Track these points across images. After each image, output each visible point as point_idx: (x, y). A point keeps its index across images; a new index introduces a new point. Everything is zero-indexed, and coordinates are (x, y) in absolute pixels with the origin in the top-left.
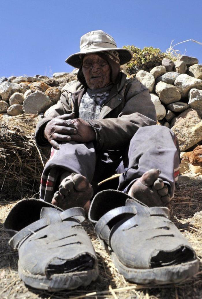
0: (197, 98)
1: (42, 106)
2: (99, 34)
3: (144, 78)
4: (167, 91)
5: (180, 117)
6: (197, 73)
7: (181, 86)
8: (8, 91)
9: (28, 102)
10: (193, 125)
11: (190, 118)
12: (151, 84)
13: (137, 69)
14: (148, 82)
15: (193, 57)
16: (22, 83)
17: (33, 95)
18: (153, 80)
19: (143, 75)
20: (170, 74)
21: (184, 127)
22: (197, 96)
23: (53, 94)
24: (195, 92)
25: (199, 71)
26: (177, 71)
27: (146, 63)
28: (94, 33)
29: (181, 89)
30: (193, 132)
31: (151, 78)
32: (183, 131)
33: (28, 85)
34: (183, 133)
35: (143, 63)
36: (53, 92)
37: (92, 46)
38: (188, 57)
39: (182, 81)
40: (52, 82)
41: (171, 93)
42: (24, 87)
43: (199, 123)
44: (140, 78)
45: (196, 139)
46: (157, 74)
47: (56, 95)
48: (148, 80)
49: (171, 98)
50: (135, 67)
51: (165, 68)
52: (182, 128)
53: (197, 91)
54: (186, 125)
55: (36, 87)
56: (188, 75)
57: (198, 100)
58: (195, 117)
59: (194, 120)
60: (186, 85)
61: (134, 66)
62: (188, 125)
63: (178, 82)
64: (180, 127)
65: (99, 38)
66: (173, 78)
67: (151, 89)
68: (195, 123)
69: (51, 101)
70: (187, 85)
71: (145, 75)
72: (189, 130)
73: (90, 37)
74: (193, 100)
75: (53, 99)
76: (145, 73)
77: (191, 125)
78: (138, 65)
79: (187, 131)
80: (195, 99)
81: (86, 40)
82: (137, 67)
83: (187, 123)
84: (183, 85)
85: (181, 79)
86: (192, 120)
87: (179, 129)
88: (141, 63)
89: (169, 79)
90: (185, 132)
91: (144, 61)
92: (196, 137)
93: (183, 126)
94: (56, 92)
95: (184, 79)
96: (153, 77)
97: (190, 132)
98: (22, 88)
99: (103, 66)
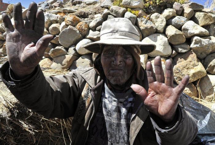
0: (199, 45)
1: (74, 39)
2: (125, 23)
3: (157, 20)
4: (175, 36)
5: (182, 58)
6: (202, 21)
7: (187, 32)
8: (48, 22)
9: (63, 35)
10: (192, 68)
11: (191, 62)
12: (163, 27)
13: (152, 8)
14: (161, 25)
15: (200, 4)
16: (58, 15)
17: (66, 30)
18: (164, 23)
19: (157, 17)
20: (180, 18)
21: (184, 69)
22: (199, 44)
23: (82, 30)
24: (198, 40)
25: (204, 20)
26: (186, 17)
27: (160, 4)
28: (119, 20)
29: (187, 34)
30: (191, 74)
31: (163, 21)
32: (184, 72)
33: (63, 17)
34: (183, 73)
35: (157, 4)
36: (82, 27)
37: (117, 35)
38: (196, 4)
39: (189, 28)
40: (83, 14)
41: (179, 38)
42: (60, 19)
43: (197, 66)
44: (154, 20)
45: (192, 80)
46: (168, 18)
47: (85, 30)
48: (161, 23)
49: (178, 42)
50: (151, 7)
51: (175, 11)
52: (183, 69)
53: (200, 40)
54: (187, 67)
55: (69, 21)
56: (194, 23)
57: (199, 47)
58: (194, 60)
59: (193, 64)
60: (191, 32)
61: (150, 5)
62: (188, 68)
63: (186, 28)
64: (182, 68)
65: (126, 27)
66: (181, 23)
67: (162, 31)
68: (194, 66)
69: (81, 35)
70: (193, 32)
71: (159, 17)
72: (189, 72)
73: (114, 23)
74: (195, 46)
75: (83, 34)
76: (158, 16)
77: (191, 67)
78: (153, 5)
79: (187, 73)
80: (197, 45)
81: (110, 27)
82: (152, 7)
83: (188, 66)
84: (189, 31)
85: (189, 26)
86: (192, 63)
87: (180, 69)
88: (156, 3)
89: (178, 24)
90: (185, 73)
91: (158, 2)
92: (193, 78)
93: (184, 67)
94: (85, 27)
95: (191, 26)
96: (165, 20)
97: (189, 74)
98: (58, 19)
99: (126, 58)
